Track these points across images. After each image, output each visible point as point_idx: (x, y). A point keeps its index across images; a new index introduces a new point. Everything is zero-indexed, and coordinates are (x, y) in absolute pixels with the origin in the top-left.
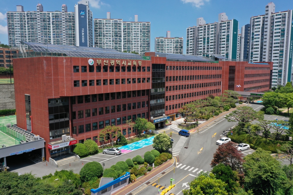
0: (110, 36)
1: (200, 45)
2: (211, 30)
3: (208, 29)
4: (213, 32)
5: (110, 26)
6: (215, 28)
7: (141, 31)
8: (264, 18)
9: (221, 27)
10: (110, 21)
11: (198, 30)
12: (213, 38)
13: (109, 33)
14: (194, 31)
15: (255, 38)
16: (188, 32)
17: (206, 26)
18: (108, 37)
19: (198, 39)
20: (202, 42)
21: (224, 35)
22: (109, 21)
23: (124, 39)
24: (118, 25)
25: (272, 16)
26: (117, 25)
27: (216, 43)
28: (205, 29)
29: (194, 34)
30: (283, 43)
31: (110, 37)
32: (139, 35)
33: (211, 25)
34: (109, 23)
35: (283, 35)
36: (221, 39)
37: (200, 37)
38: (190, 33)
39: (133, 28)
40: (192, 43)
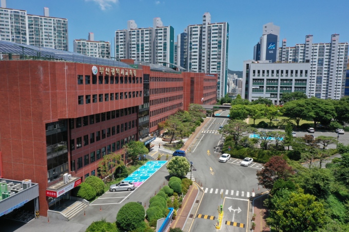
0: (9, 32)
1: (133, 52)
2: (145, 36)
3: (142, 34)
4: (148, 39)
5: (8, 18)
6: (150, 33)
7: (55, 30)
8: (201, 28)
9: (157, 33)
10: (8, 11)
11: (130, 35)
12: (148, 45)
13: (6, 29)
14: (125, 35)
15: (193, 49)
16: (117, 36)
17: (139, 31)
18: (6, 34)
19: (130, 44)
20: (135, 49)
21: (160, 43)
22: (5, 11)
23: (30, 38)
24: (21, 18)
25: (209, 27)
26: (17, 17)
27: (152, 51)
28: (138, 34)
29: (125, 38)
30: (220, 55)
31: (8, 34)
32: (53, 35)
33: (146, 31)
34: (5, 14)
35: (220, 47)
36: (157, 46)
37: (133, 43)
38: (120, 37)
39: (43, 24)
40: (122, 50)
